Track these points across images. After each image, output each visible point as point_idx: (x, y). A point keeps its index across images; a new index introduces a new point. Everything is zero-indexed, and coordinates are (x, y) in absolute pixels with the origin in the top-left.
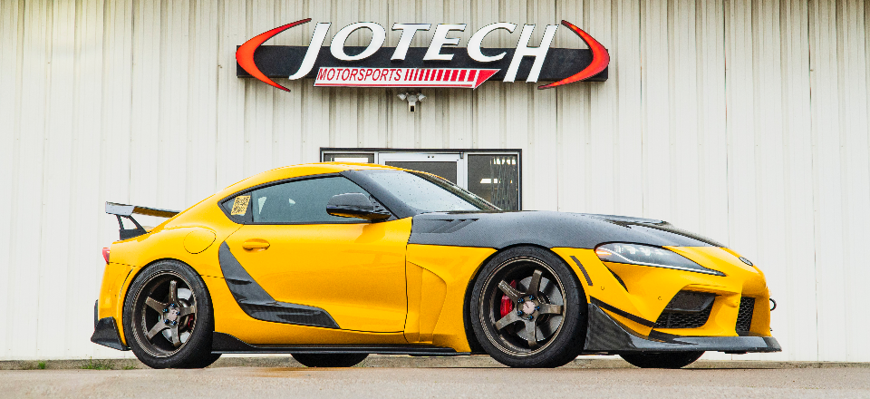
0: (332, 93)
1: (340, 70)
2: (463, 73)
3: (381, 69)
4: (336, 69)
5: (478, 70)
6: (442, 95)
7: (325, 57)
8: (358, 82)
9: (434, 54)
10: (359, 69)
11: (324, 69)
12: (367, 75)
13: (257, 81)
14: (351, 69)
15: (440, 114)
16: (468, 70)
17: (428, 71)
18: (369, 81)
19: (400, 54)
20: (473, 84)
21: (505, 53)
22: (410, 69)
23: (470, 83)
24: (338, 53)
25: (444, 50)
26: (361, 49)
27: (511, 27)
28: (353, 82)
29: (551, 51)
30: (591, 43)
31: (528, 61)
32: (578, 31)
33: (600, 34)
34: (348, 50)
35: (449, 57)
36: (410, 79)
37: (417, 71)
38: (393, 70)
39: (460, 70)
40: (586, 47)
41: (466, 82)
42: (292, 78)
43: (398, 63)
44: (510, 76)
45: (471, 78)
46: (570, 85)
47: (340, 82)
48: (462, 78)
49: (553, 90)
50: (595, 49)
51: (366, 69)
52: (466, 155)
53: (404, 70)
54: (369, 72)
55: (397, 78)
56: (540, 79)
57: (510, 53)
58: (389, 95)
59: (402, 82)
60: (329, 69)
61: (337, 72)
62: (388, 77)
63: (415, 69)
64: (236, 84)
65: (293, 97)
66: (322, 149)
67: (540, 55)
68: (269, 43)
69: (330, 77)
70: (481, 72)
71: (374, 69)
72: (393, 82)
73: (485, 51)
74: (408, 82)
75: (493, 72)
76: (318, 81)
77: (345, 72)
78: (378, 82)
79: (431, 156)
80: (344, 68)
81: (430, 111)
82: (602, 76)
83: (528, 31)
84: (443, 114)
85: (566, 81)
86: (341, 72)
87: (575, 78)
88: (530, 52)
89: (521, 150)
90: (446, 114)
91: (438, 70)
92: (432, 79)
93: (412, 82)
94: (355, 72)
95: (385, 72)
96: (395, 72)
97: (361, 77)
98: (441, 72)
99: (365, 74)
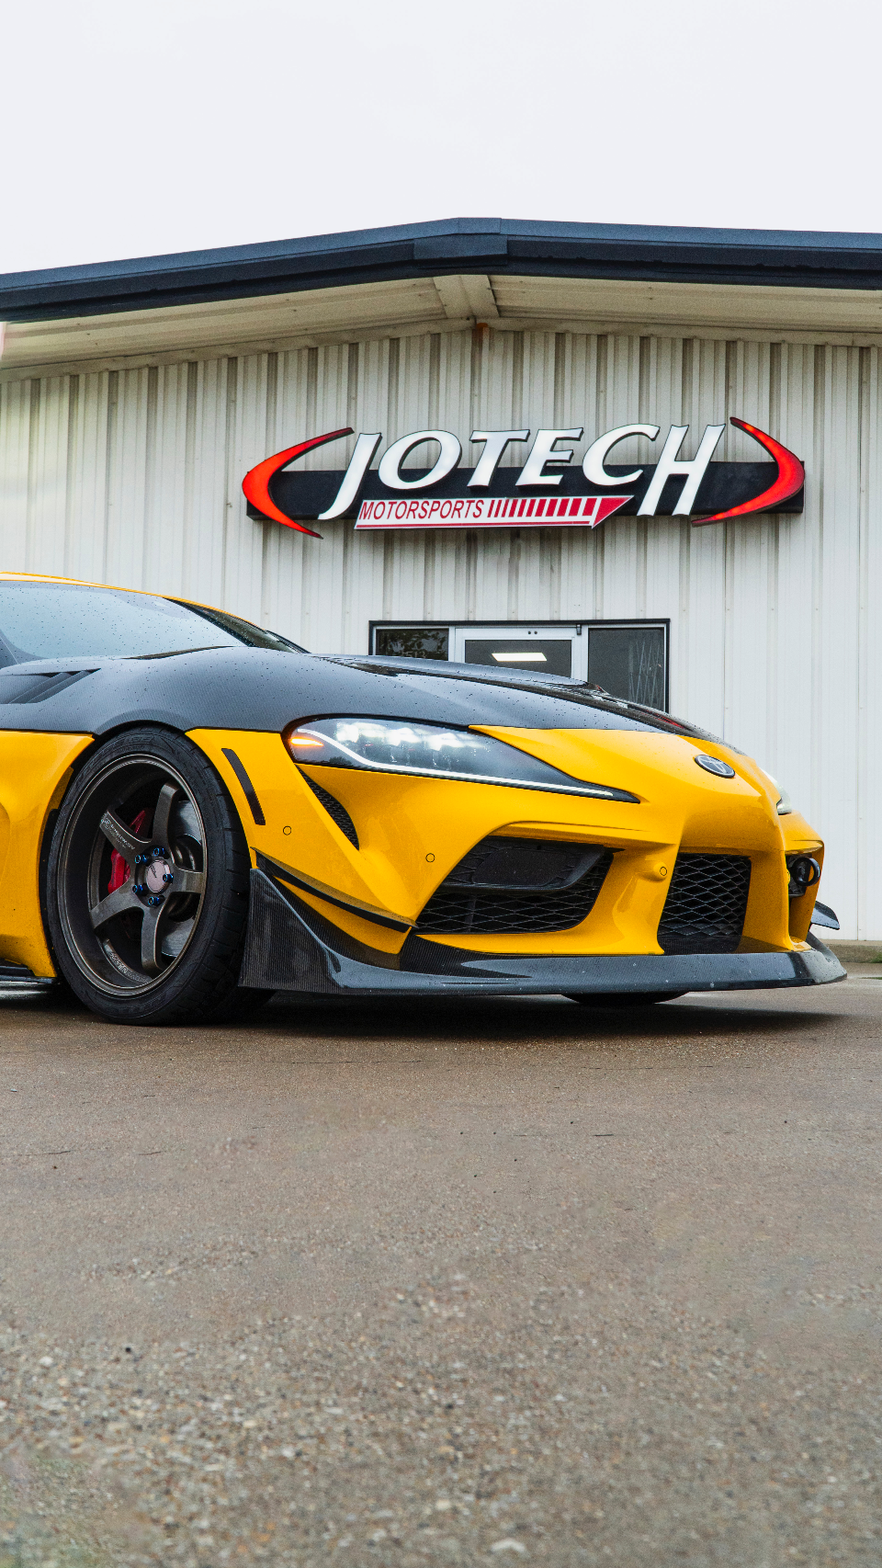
0: (388, 539)
1: (392, 503)
2: (577, 503)
3: (453, 501)
4: (386, 502)
5: (599, 499)
6: (550, 539)
7: (372, 486)
8: (418, 521)
9: (531, 476)
10: (421, 501)
11: (369, 502)
12: (432, 510)
13: (280, 526)
14: (408, 502)
15: (547, 568)
16: (584, 500)
17: (524, 502)
18: (435, 519)
19: (482, 477)
20: (591, 520)
21: (640, 472)
22: (497, 500)
23: (586, 518)
24: (390, 477)
25: (547, 470)
26: (424, 472)
27: (651, 431)
28: (411, 521)
29: (713, 468)
30: (776, 451)
31: (676, 482)
32: (756, 433)
33: (796, 440)
34: (405, 474)
35: (555, 480)
36: (496, 515)
37: (507, 502)
38: (470, 502)
39: (571, 499)
40: (771, 460)
41: (580, 517)
42: (322, 517)
43: (480, 492)
44: (649, 506)
45: (588, 511)
46: (746, 519)
47: (393, 521)
48: (574, 512)
49: (720, 528)
50: (783, 460)
51: (431, 501)
52: (585, 630)
53: (488, 501)
54: (436, 506)
55: (477, 513)
56: (694, 511)
57: (649, 471)
58: (472, 540)
59: (484, 519)
60: (376, 502)
61: (388, 506)
62: (463, 512)
63: (504, 500)
64: (247, 529)
65: (329, 546)
66: (372, 624)
67: (695, 472)
68: (297, 466)
69: (378, 515)
70: (603, 500)
71: (442, 501)
72: (471, 520)
73: (610, 470)
74: (492, 520)
75: (622, 501)
76: (361, 522)
77: (400, 507)
78: (448, 520)
79: (533, 631)
80: (399, 501)
81: (531, 565)
82: (793, 505)
83: (676, 436)
84: (552, 568)
85: (736, 511)
86: (395, 506)
87: (749, 506)
88: (680, 468)
89: (667, 621)
90: (556, 568)
91: (538, 500)
92: (529, 514)
93: (500, 519)
94: (414, 506)
95: (459, 505)
96: (473, 505)
97: (423, 514)
98: (542, 503)
99: (429, 509)
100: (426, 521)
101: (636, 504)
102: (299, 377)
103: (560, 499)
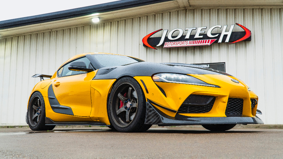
0: (170, 49)
2: (206, 41)
3: (182, 42)
4: (169, 42)
5: (210, 40)
6: (201, 48)
9: (197, 36)
10: (176, 42)
11: (166, 42)
13: (150, 48)
14: (174, 42)
16: (207, 40)
17: (196, 41)
18: (179, 45)
19: (187, 37)
20: (209, 44)
21: (218, 34)
22: (190, 41)
23: (208, 44)
24: (170, 38)
25: (200, 35)
27: (220, 26)
29: (233, 33)
30: (245, 29)
31: (225, 36)
32: (241, 26)
33: (249, 27)
34: (173, 37)
35: (202, 37)
39: (205, 40)
41: (207, 44)
42: (157, 46)
43: (187, 40)
44: (220, 41)
45: (208, 42)
46: (239, 42)
47: (171, 46)
48: (205, 42)
49: (235, 44)
50: (247, 31)
51: (178, 42)
52: (209, 65)
53: (189, 41)
56: (229, 41)
57: (220, 34)
58: (186, 49)
59: (188, 45)
60: (167, 42)
61: (170, 43)
62: (184, 44)
63: (192, 41)
64: (143, 49)
65: (159, 51)
67: (229, 34)
68: (152, 36)
69: (168, 45)
71: (180, 42)
72: (186, 45)
73: (212, 34)
74: (190, 45)
75: (215, 40)
76: (165, 46)
77: (172, 43)
78: (181, 45)
81: (198, 53)
82: (249, 39)
83: (225, 27)
85: (238, 41)
87: (240, 40)
88: (226, 33)
89: (225, 63)
90: (202, 53)
91: (198, 41)
92: (197, 43)
93: (191, 45)
94: (175, 43)
95: (183, 42)
96: (186, 42)
97: (176, 44)
98: (199, 41)
99: (177, 43)
100: (177, 46)
101: (218, 40)
102: (152, 20)
103: (203, 40)
